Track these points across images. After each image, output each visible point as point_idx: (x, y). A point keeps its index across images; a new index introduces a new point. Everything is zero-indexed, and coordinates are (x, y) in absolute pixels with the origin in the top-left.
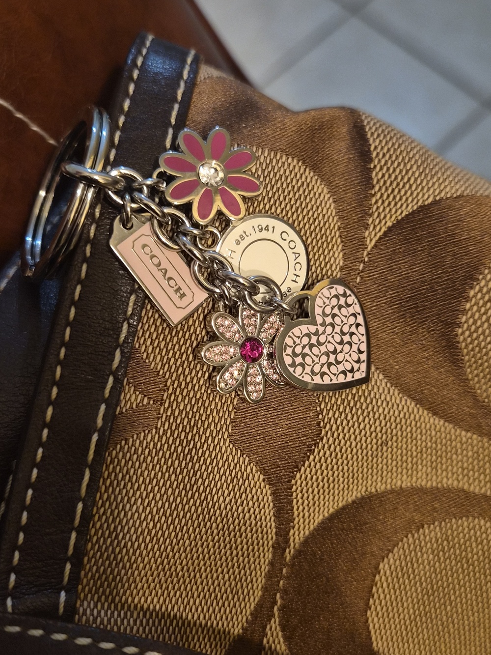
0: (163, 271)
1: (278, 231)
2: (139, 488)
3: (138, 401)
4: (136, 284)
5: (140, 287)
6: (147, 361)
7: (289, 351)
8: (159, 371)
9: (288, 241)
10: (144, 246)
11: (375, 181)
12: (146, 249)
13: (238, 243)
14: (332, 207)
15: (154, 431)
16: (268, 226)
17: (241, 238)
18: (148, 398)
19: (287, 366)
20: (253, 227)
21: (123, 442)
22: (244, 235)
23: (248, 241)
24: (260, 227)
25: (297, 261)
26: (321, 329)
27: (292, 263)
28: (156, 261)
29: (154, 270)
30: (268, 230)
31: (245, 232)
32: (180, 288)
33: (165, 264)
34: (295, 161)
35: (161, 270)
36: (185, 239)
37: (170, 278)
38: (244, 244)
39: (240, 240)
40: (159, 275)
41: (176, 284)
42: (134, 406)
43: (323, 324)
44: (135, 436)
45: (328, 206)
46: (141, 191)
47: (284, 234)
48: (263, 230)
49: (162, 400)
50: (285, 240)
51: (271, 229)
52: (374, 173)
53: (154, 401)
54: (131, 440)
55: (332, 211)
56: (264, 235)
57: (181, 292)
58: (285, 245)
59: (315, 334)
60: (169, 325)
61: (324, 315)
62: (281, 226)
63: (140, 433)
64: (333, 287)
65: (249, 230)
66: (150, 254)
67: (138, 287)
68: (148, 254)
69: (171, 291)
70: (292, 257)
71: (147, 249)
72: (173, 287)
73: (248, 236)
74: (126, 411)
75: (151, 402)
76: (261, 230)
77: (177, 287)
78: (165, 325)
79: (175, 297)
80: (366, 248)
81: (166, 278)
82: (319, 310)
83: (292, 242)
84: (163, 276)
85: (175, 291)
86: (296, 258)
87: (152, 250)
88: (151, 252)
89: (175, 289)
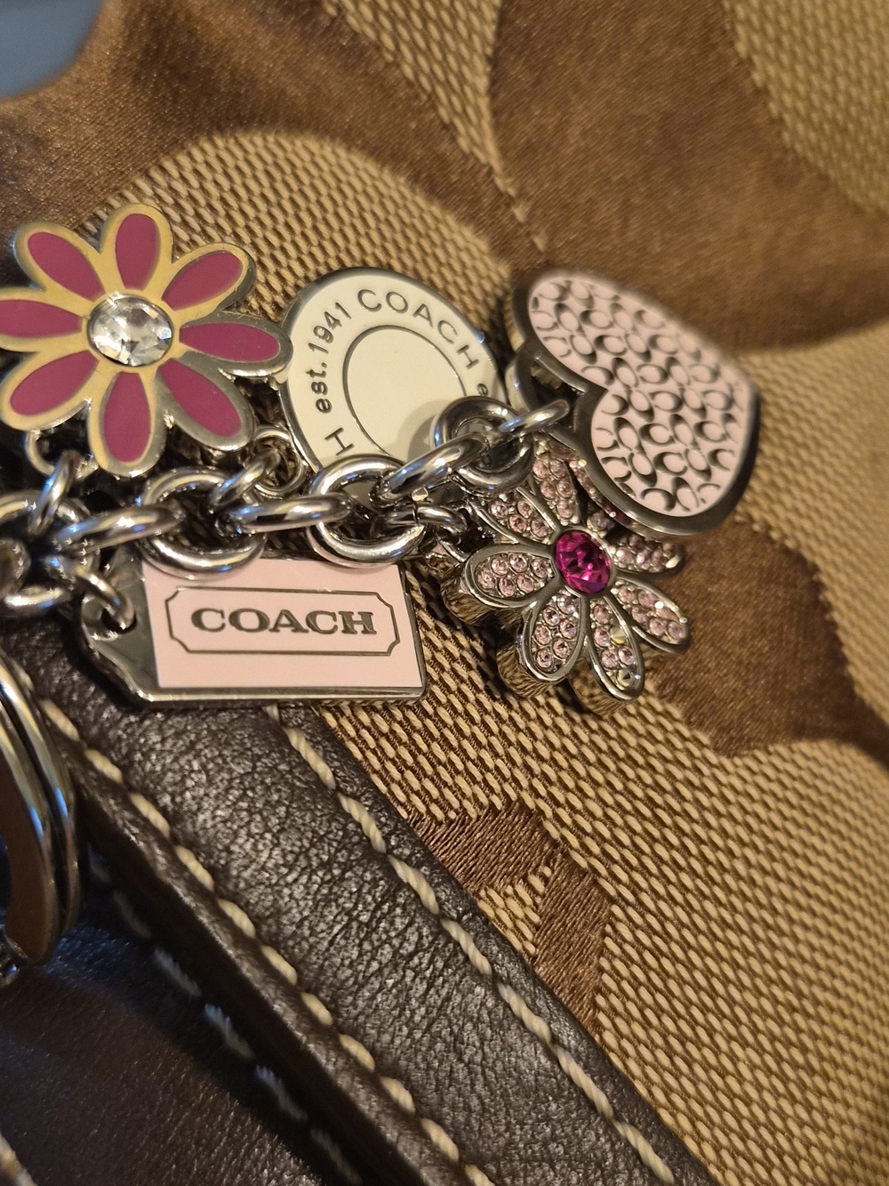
0: (284, 620)
1: (351, 304)
2: (711, 1032)
3: (528, 901)
4: (268, 709)
5: (282, 706)
6: (452, 815)
7: (637, 485)
8: (492, 805)
9: (384, 304)
10: (197, 618)
11: (370, 33)
12: (207, 619)
13: (324, 407)
14: (359, 163)
15: (616, 910)
16: (327, 314)
17: (318, 391)
18: (534, 872)
19: (665, 513)
20: (311, 346)
21: (600, 1000)
22: (317, 379)
23: (333, 381)
24: (321, 332)
25: (436, 323)
26: (618, 389)
27: (433, 333)
28: (249, 620)
29: (266, 640)
30: (337, 321)
31: (312, 373)
32: (347, 616)
33: (272, 606)
34: (207, 146)
35: (277, 624)
36: (246, 511)
37: (311, 618)
38: (335, 395)
39: (321, 396)
40: (286, 639)
41: (333, 615)
42: (536, 918)
43: (610, 375)
44: (605, 964)
45: (350, 169)
46: (62, 522)
47: (365, 296)
48: (330, 329)
49: (555, 844)
50: (379, 306)
51: (338, 314)
52: (352, 20)
53: (547, 864)
54: (606, 978)
55: (366, 171)
56: (343, 336)
57: (356, 617)
58: (386, 315)
59: (624, 409)
60: (402, 705)
62: (343, 289)
63: (604, 945)
65: (314, 360)
66: (226, 621)
67: (280, 708)
68: (223, 626)
69: (340, 641)
70: (420, 324)
71: (210, 620)
72: (336, 627)
73: (323, 374)
74: (536, 946)
75: (547, 872)
76: (328, 336)
77: (339, 617)
78: (398, 714)
79: (358, 641)
80: (491, 171)
81: (305, 626)
82: (575, 363)
83: (393, 298)
84: (293, 631)
85: (347, 630)
86: (429, 318)
87: (219, 608)
88: (222, 613)
89: (341, 627)
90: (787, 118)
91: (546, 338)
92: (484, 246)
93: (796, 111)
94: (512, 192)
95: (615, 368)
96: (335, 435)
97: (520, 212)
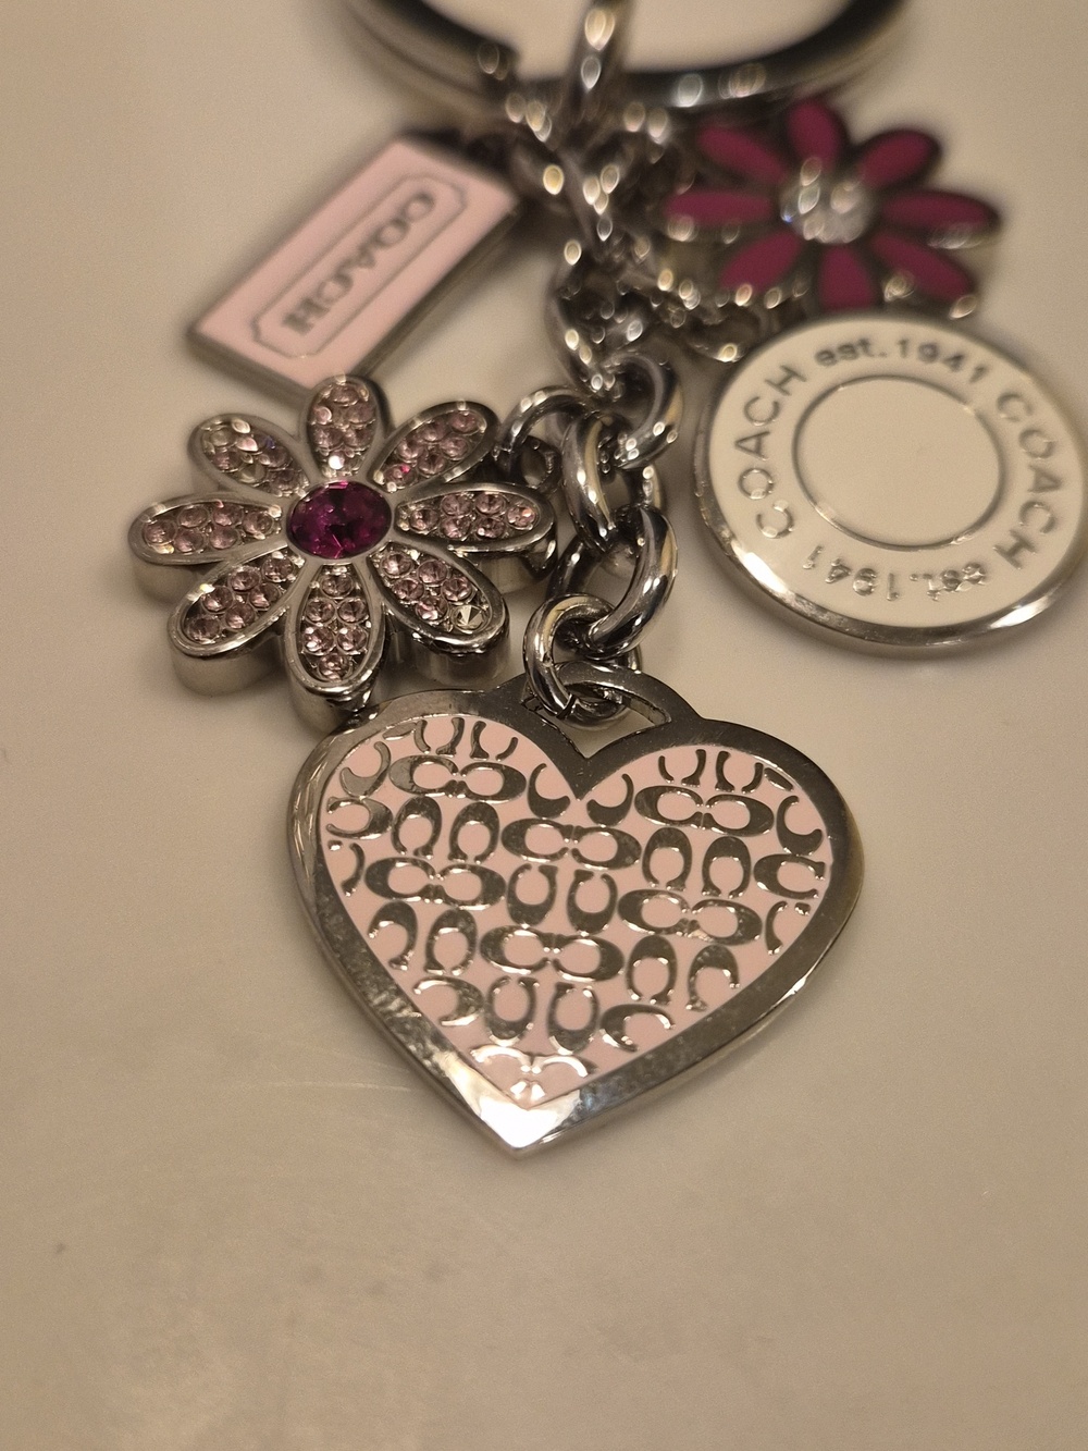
26: (576, 814)
43: (605, 816)
59: (536, 802)
61: (648, 801)
64: (789, 786)
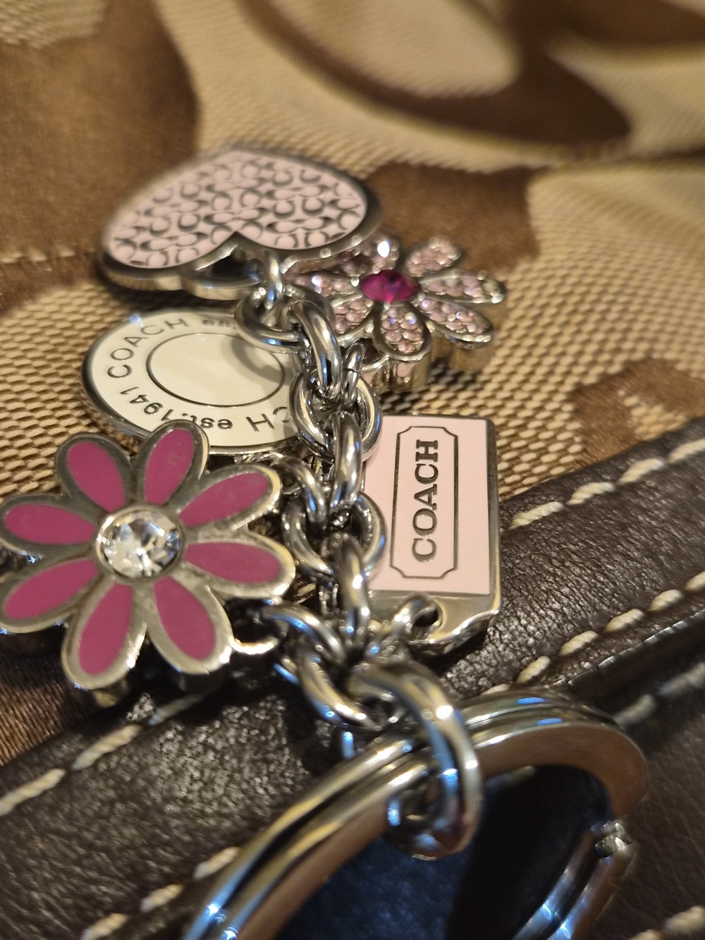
0: (424, 498)
1: (122, 384)
7: (333, 229)
9: (124, 362)
10: (422, 558)
13: (226, 424)
16: (132, 402)
17: (209, 425)
19: (360, 218)
20: (165, 419)
23: (201, 412)
24: (151, 410)
25: (144, 335)
27: (154, 339)
29: (443, 514)
30: (141, 396)
32: (420, 457)
35: (428, 504)
37: (422, 480)
38: (215, 414)
39: (215, 424)
41: (419, 466)
47: (115, 373)
48: (148, 403)
50: (126, 366)
51: (133, 394)
57: (421, 451)
58: (136, 364)
62: (106, 387)
66: (425, 537)
68: (430, 541)
69: (444, 463)
70: (145, 344)
71: (423, 549)
72: (431, 465)
76: (155, 406)
77: (421, 462)
81: (430, 485)
82: (205, 246)
83: (116, 355)
84: (435, 493)
85: (435, 457)
86: (140, 339)
87: (412, 542)
88: (416, 540)
89: (431, 462)
90: (21, 36)
91: (177, 260)
92: (61, 293)
93: (17, 28)
94: (17, 255)
95: (213, 223)
96: (253, 424)
97: (37, 257)
